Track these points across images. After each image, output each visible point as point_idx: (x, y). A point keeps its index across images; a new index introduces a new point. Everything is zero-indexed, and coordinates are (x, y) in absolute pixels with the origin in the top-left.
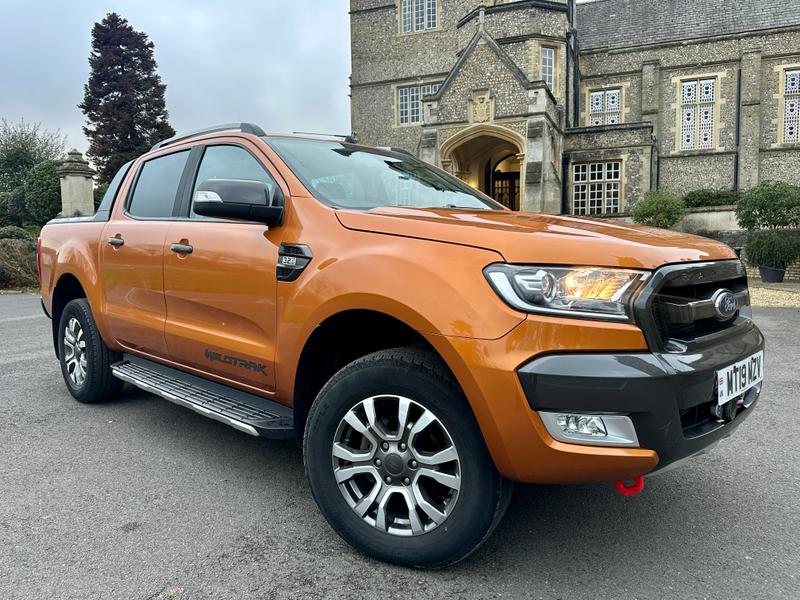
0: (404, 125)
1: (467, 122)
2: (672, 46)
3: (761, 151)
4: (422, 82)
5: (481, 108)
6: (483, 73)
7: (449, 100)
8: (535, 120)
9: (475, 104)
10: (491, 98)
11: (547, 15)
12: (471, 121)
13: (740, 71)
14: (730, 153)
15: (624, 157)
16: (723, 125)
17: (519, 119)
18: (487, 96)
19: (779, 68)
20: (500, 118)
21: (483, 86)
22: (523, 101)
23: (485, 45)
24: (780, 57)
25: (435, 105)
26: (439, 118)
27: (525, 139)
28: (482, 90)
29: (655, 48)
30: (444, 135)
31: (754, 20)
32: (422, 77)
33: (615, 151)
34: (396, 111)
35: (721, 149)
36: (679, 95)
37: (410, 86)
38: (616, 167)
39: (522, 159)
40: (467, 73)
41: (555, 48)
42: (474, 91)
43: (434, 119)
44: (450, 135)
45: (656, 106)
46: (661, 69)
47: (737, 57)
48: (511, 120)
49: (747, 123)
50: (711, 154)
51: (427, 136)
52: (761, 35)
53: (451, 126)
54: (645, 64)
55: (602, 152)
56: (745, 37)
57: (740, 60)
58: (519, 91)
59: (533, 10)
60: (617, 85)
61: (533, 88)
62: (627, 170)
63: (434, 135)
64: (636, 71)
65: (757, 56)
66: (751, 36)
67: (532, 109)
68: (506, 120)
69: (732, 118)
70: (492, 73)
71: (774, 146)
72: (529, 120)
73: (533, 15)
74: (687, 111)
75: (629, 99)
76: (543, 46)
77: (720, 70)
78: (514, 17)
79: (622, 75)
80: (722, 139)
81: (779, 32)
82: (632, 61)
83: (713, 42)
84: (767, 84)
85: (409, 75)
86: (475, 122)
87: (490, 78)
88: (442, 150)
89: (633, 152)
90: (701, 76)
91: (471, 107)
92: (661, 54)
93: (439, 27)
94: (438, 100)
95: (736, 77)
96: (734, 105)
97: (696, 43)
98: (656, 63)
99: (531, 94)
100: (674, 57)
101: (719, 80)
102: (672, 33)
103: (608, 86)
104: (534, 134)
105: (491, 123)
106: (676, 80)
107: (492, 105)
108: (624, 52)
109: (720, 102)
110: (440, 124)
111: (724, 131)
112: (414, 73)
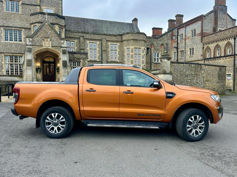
0: (7, 41)
1: (42, 46)
2: (87, 33)
3: (107, 62)
4: (14, 29)
5: (46, 43)
6: (47, 33)
7: (36, 39)
8: (64, 49)
9: (45, 41)
10: (50, 40)
11: (60, 19)
12: (44, 46)
13: (102, 43)
14: (100, 62)
15: (82, 61)
16: (99, 55)
17: (59, 48)
18: (49, 40)
19: (109, 43)
20: (53, 47)
21: (47, 36)
22: (60, 43)
23: (48, 25)
24: (110, 41)
25: (31, 39)
26: (32, 43)
27: (61, 54)
28: (47, 37)
29: (83, 33)
30: (34, 49)
31: (103, 31)
32: (14, 27)
33: (79, 59)
34: (3, 36)
35: (98, 60)
36: (89, 46)
37: (9, 29)
38: (79, 63)
39: (60, 59)
40: (42, 32)
41: (62, 28)
42: (45, 37)
43: (30, 43)
44: (37, 49)
45: (84, 48)
46: (85, 39)
47: (101, 39)
48: (57, 48)
49: (104, 55)
50: (97, 61)
51: (28, 48)
52: (106, 35)
53: (37, 46)
54: (80, 36)
55: (76, 59)
56: (102, 35)
57: (102, 40)
58: (59, 40)
59: (56, 17)
60: (74, 40)
61: (63, 40)
62: (82, 64)
63: (31, 49)
64: (78, 38)
65: (105, 40)
66: (104, 35)
67: (63, 46)
68: (55, 48)
69: (100, 53)
70: (50, 34)
71: (109, 61)
72: (62, 48)
73: (57, 18)
74: (91, 50)
75: (77, 45)
76: (59, 27)
77: (97, 41)
78: (51, 17)
79: (75, 38)
80: (98, 58)
81: (109, 35)
82: (77, 35)
83: (96, 34)
84: (107, 47)
85: (9, 26)
86: (45, 46)
87: (49, 34)
88: (34, 53)
89: (84, 60)
90: (93, 42)
91: (43, 42)
92: (84, 35)
93: (20, 12)
94: (32, 38)
95: (101, 44)
96: (101, 50)
97: (92, 34)
98: (83, 37)
99: (62, 41)
100: (87, 36)
101: (97, 44)
102: (85, 30)
103: (71, 40)
104: (64, 53)
105: (50, 47)
106: (88, 42)
107: (50, 42)
108: (75, 32)
109: (98, 49)
110: (33, 45)
111: (99, 56)
112: (11, 25)
